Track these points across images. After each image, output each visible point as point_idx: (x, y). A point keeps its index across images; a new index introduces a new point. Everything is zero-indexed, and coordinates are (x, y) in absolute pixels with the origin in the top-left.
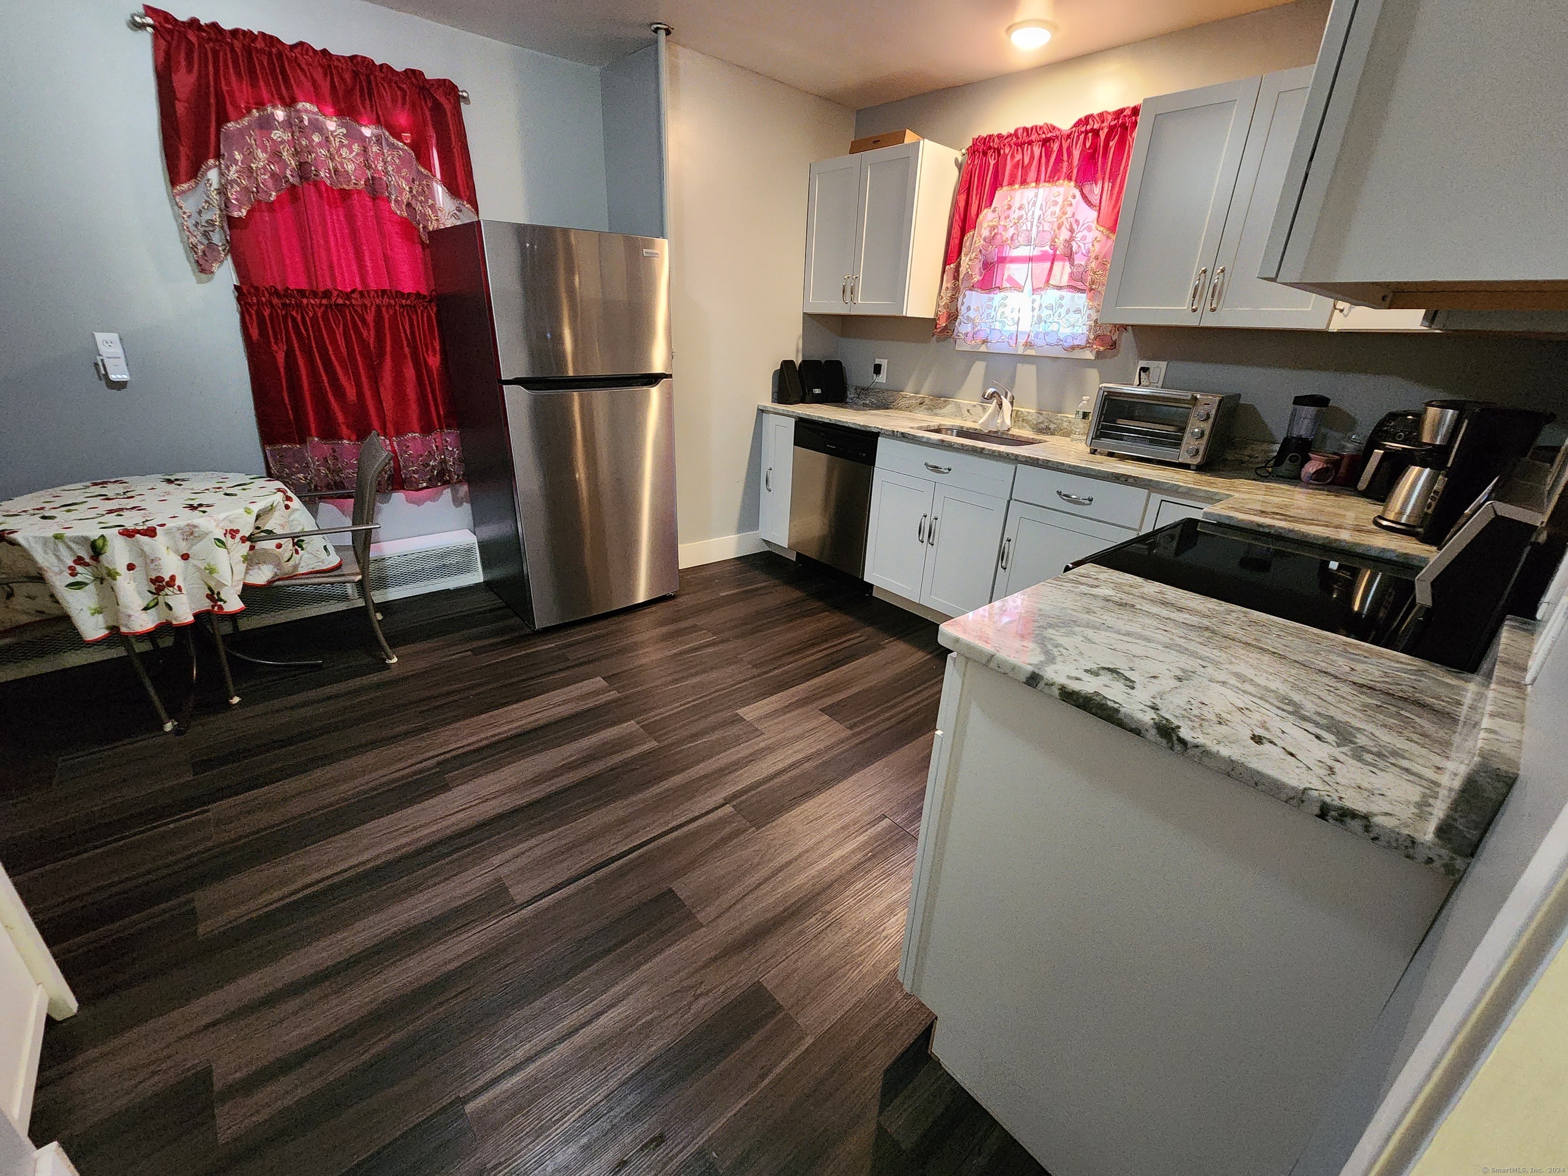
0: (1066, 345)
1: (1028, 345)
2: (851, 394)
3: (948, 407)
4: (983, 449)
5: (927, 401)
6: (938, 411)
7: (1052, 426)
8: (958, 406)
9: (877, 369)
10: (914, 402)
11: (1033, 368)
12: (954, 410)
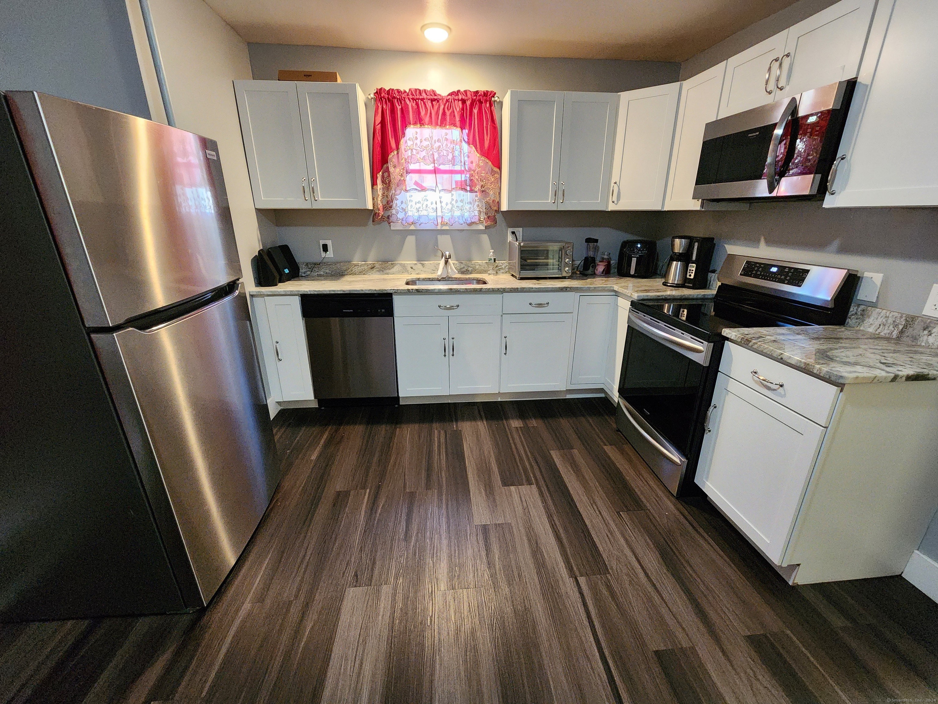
0: (468, 222)
1: (443, 224)
2: (302, 271)
3: (395, 267)
4: (482, 289)
5: (377, 266)
6: (387, 271)
7: (470, 269)
8: (404, 266)
9: (325, 248)
10: (366, 267)
11: (448, 237)
12: (401, 268)
